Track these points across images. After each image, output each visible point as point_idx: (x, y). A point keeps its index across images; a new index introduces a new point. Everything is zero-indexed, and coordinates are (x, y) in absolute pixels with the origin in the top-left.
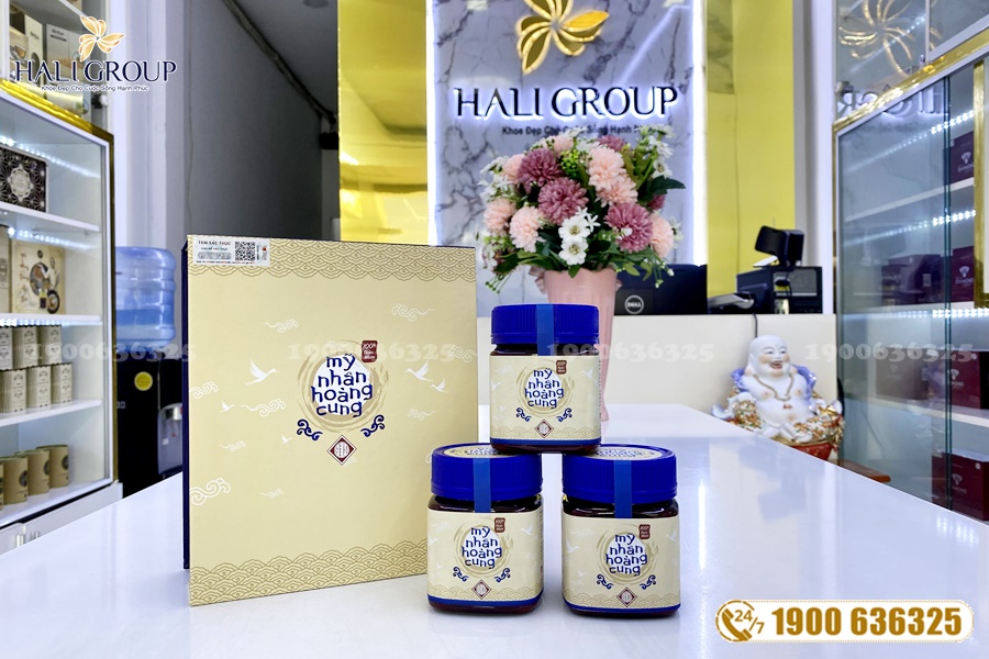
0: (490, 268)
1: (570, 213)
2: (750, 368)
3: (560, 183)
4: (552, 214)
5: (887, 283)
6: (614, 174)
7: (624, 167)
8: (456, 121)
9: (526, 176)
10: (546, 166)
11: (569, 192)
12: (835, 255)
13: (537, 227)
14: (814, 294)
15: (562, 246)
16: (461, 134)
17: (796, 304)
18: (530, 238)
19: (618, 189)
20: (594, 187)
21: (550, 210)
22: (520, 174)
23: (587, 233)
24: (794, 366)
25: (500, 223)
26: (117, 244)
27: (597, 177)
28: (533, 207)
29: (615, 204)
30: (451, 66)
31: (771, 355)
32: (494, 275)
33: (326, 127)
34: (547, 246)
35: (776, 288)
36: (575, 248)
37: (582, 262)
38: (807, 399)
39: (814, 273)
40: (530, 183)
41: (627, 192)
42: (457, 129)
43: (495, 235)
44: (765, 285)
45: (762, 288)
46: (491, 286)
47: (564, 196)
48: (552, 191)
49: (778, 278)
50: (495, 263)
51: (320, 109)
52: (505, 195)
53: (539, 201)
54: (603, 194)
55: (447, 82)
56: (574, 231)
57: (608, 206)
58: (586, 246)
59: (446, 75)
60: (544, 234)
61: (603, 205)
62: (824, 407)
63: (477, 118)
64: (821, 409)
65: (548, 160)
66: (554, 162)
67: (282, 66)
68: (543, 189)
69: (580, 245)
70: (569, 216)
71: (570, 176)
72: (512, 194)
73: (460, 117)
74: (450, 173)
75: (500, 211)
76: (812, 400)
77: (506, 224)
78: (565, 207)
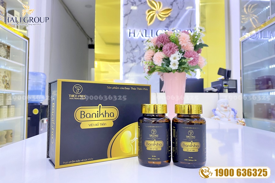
0: (147, 72)
1: (173, 53)
2: (217, 109)
3: (170, 44)
4: (167, 53)
5: (257, 85)
6: (187, 41)
7: (190, 39)
8: (129, 38)
9: (159, 42)
10: (165, 39)
11: (173, 46)
12: (241, 76)
13: (162, 58)
14: (235, 88)
15: (170, 63)
16: (130, 42)
17: (230, 90)
18: (160, 61)
19: (188, 46)
20: (180, 45)
21: (166, 52)
22: (157, 42)
23: (179, 59)
24: (231, 108)
25: (150, 57)
26: (29, 71)
27: (182, 42)
28: (161, 52)
29: (187, 51)
30: (127, 23)
31: (223, 105)
32: (147, 74)
33: (90, 43)
34: (165, 64)
35: (224, 86)
36: (174, 64)
37: (177, 68)
38: (235, 118)
39: (235, 81)
40: (160, 44)
41: (191, 47)
42: (129, 41)
43: (148, 61)
44: (221, 85)
45: (219, 86)
46: (146, 78)
47: (171, 48)
48: (167, 46)
49: (224, 82)
50: (148, 70)
51: (88, 38)
52: (152, 48)
53: (163, 49)
54: (183, 48)
55: (126, 27)
56: (175, 58)
57: (185, 52)
58: (178, 63)
59: (126, 25)
60: (164, 60)
61: (183, 51)
62: (240, 120)
63: (134, 38)
64: (239, 121)
65: (166, 37)
66: (168, 38)
67: (78, 25)
68: (164, 46)
69: (176, 63)
70: (173, 54)
71: (173, 42)
72: (154, 48)
73: (130, 38)
74: (127, 53)
75: (150, 54)
76: (236, 118)
77: (152, 58)
78: (171, 51)
